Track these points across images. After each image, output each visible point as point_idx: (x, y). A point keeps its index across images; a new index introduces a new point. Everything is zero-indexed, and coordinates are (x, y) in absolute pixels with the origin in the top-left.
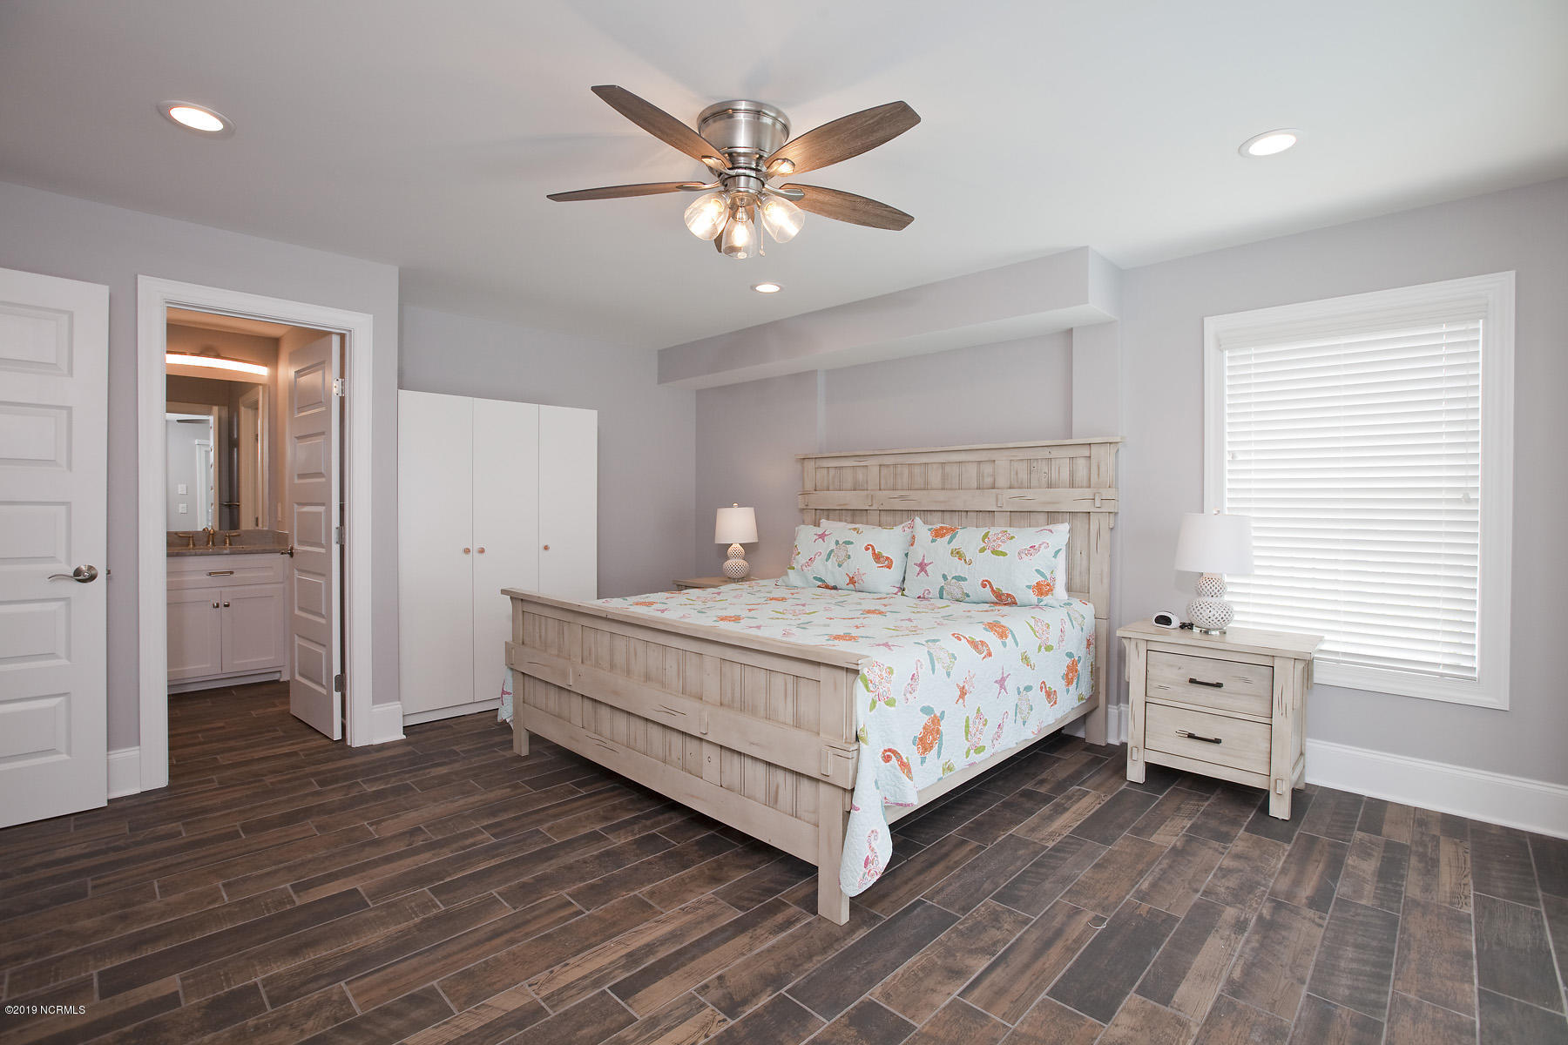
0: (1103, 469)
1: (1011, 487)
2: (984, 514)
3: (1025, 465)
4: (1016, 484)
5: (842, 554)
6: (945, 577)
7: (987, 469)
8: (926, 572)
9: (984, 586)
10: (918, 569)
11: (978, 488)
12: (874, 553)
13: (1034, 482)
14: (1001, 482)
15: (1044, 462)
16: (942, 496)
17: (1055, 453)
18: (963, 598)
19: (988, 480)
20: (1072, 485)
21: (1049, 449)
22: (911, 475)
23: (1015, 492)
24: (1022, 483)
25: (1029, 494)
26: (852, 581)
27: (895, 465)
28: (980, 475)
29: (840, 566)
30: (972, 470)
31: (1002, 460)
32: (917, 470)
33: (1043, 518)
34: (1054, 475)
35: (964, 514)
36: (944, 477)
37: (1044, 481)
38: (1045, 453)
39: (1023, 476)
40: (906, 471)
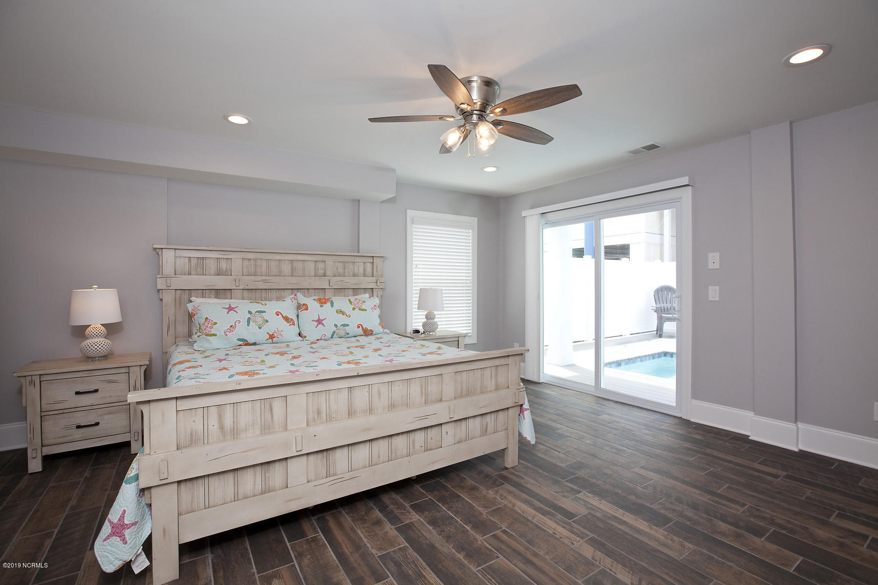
0: (379, 268)
1: (335, 276)
2: (319, 290)
3: (341, 264)
4: (337, 275)
5: (260, 320)
6: (336, 326)
7: (321, 266)
8: (323, 324)
9: (359, 327)
10: (316, 323)
11: (315, 276)
12: (283, 317)
13: (346, 274)
14: (329, 273)
15: (351, 264)
16: (294, 280)
17: (357, 259)
18: (347, 336)
19: (321, 272)
20: (365, 275)
21: (354, 257)
22: (268, 267)
23: (338, 278)
24: (340, 274)
25: (346, 279)
26: (272, 337)
27: (255, 260)
28: (316, 269)
29: (260, 328)
30: (311, 266)
31: (330, 261)
32: (273, 264)
33: (351, 292)
34: (356, 271)
35: (307, 290)
36: (293, 269)
37: (351, 273)
38: (352, 259)
39: (341, 270)
40: (264, 264)
